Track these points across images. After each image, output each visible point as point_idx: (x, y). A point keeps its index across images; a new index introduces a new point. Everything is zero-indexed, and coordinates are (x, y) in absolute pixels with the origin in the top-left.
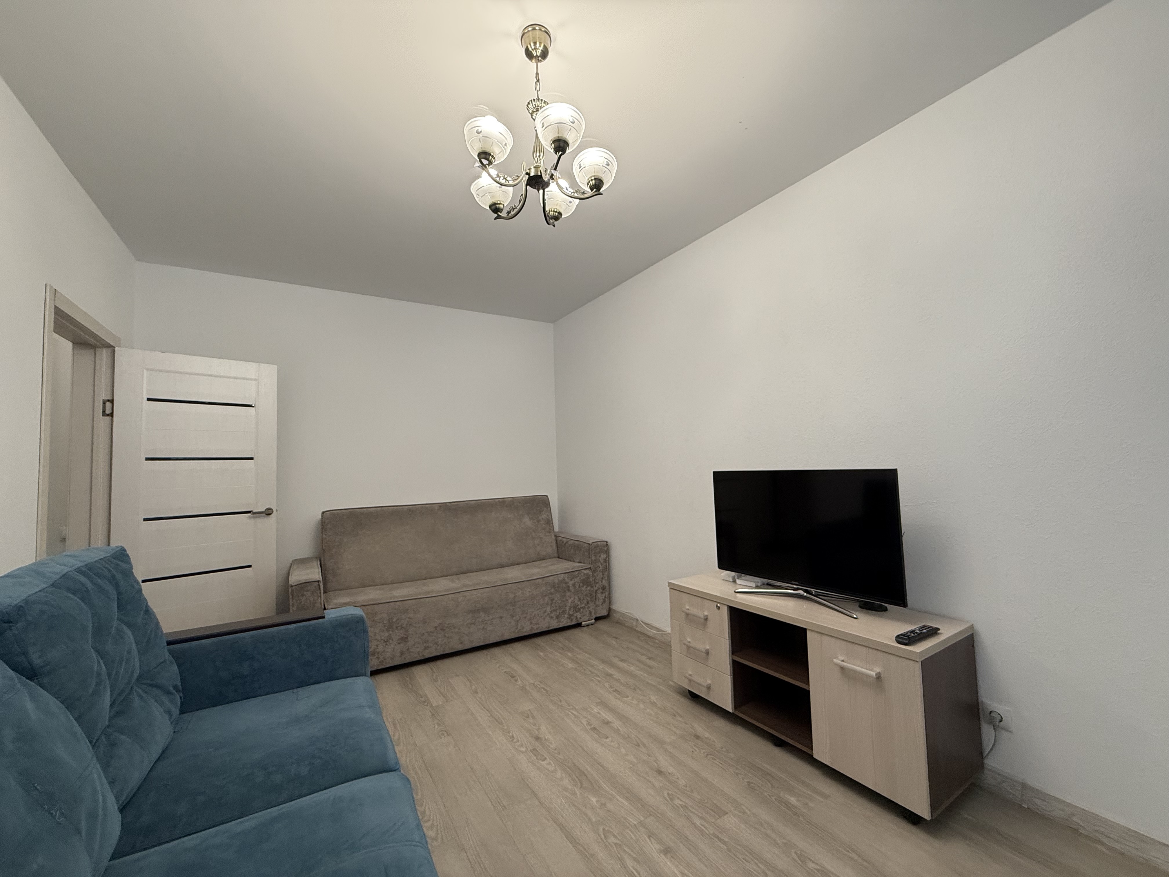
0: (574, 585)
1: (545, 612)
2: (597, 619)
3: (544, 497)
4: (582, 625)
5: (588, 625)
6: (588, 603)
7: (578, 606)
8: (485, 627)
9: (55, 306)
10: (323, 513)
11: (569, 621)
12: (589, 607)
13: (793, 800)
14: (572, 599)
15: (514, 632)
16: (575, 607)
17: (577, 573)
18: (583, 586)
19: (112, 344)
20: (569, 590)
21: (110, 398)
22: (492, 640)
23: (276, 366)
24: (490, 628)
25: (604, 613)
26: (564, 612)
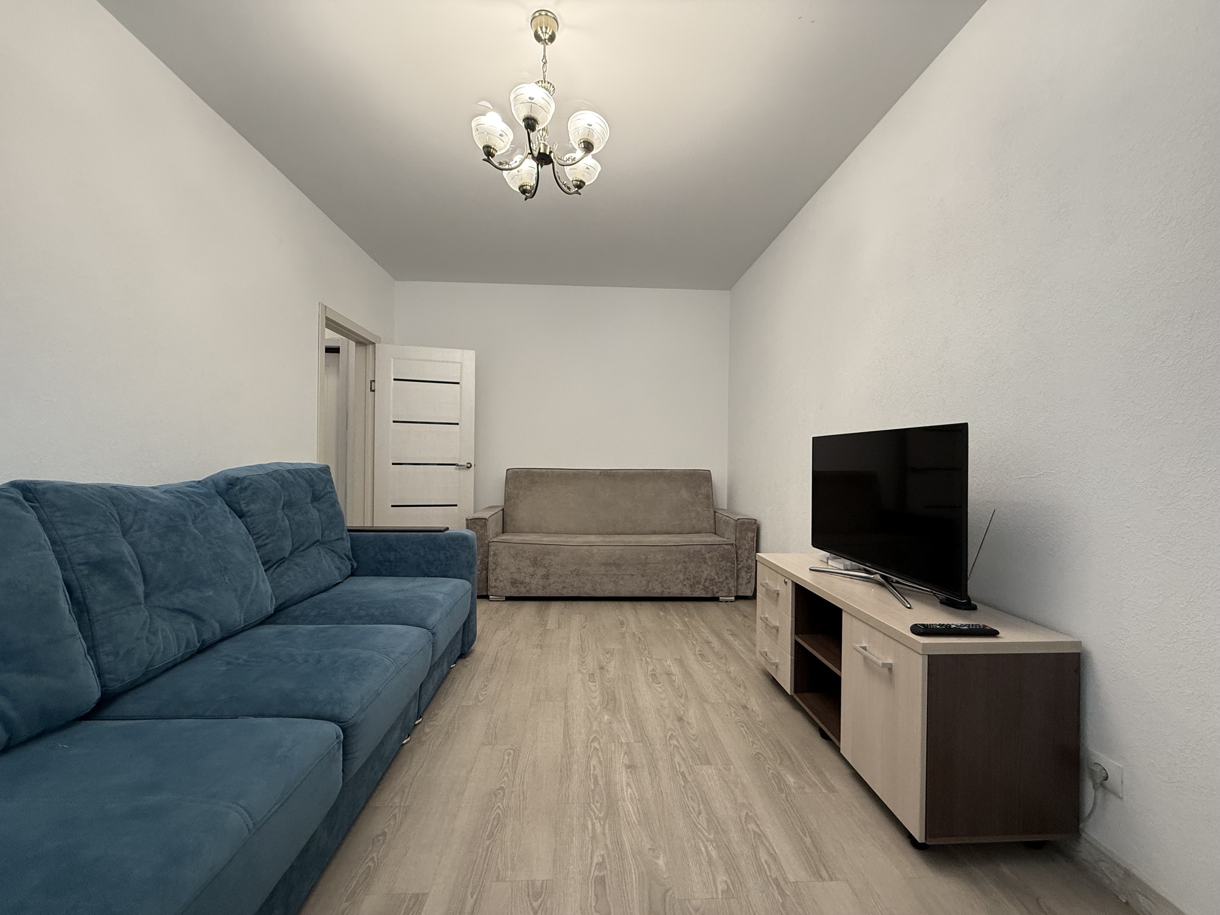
0: (711, 558)
1: (677, 579)
2: (738, 598)
3: (707, 472)
4: (720, 600)
5: (726, 602)
6: (727, 578)
7: (714, 579)
8: (617, 581)
9: (326, 317)
10: (507, 470)
11: (704, 592)
12: (728, 584)
13: (791, 780)
14: (709, 571)
15: (645, 591)
16: (712, 580)
17: (716, 547)
18: (722, 561)
19: (373, 341)
20: (705, 562)
21: (373, 379)
22: (623, 594)
23: (474, 352)
24: (621, 582)
25: (749, 593)
26: (698, 583)
